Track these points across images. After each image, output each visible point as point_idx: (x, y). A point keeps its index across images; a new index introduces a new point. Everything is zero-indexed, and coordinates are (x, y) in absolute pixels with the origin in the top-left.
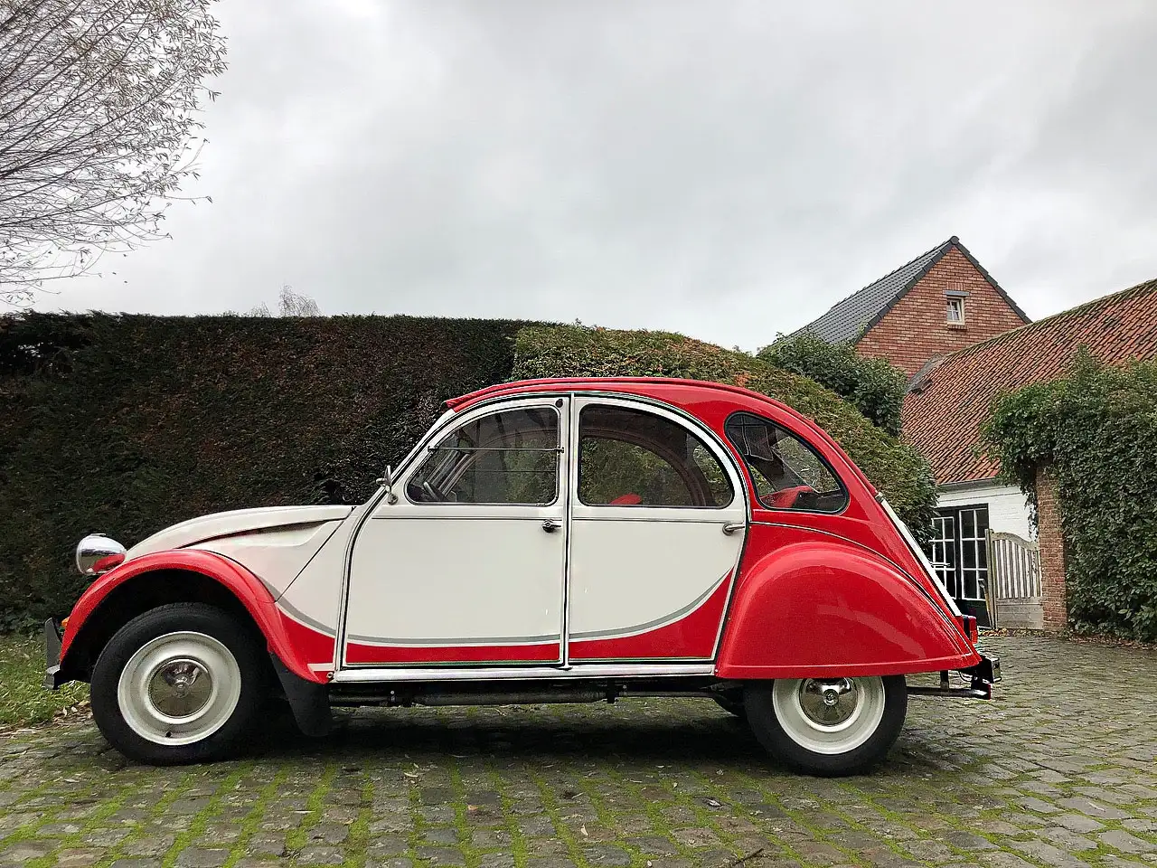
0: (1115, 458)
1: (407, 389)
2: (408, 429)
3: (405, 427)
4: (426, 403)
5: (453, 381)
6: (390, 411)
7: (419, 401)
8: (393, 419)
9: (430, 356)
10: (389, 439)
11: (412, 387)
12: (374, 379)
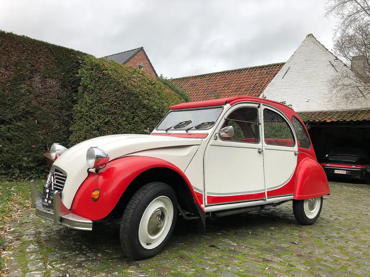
1: (28, 71)
2: (27, 89)
3: (26, 88)
4: (37, 79)
5: (49, 71)
6: (19, 79)
7: (33, 77)
8: (21, 83)
9: (39, 58)
10: (18, 92)
11: (30, 70)
12: (11, 63)
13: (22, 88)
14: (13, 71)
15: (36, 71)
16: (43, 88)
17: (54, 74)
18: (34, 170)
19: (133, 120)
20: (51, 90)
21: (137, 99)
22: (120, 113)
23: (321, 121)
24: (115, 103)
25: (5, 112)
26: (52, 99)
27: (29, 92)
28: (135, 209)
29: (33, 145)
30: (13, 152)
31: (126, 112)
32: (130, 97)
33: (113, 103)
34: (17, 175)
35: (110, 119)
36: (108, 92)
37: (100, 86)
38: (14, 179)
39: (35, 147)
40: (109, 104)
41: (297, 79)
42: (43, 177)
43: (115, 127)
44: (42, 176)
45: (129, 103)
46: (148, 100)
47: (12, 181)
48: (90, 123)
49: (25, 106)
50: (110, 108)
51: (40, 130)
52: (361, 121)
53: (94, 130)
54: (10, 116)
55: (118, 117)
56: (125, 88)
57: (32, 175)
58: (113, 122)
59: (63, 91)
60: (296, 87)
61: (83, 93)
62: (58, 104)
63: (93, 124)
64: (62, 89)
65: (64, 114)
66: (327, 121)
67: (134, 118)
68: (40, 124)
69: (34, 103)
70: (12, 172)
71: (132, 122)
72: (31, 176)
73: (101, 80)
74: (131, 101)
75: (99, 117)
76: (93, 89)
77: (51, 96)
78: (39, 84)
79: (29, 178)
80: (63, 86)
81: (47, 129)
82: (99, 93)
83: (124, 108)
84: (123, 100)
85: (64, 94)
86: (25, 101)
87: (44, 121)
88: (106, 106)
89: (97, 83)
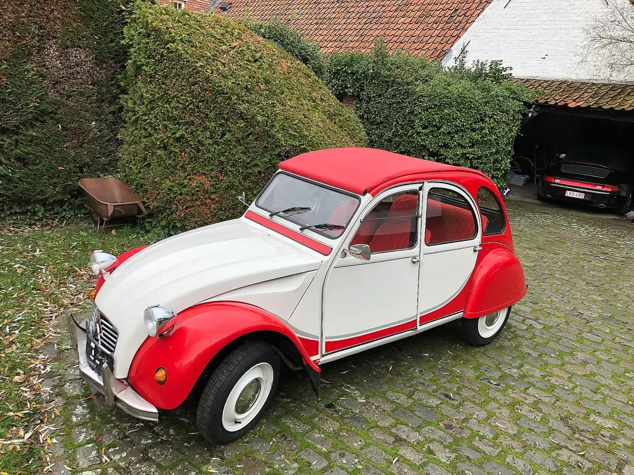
0: (395, 105)
1: (34, 37)
2: (37, 71)
3: (34, 68)
4: (52, 50)
5: (72, 34)
6: (22, 54)
7: (44, 48)
8: (25, 62)
9: (52, 11)
10: (23, 79)
11: (38, 36)
12: (4, 25)
13: (28, 71)
14: (9, 41)
15: (50, 36)
16: (65, 68)
17: (80, 39)
18: (67, 204)
19: (222, 137)
20: (78, 69)
21: (229, 103)
22: (201, 123)
23: (559, 104)
24: (191, 106)
25: (5, 116)
26: (83, 86)
27: (41, 76)
28: (216, 396)
29: (60, 166)
30: (29, 180)
31: (210, 122)
32: (216, 97)
33: (188, 106)
34: (40, 214)
35: (184, 133)
36: (178, 83)
37: (164, 72)
38: (36, 220)
39: (63, 169)
40: (180, 106)
41: (532, 12)
42: (83, 216)
43: (193, 148)
44: (80, 213)
45: (215, 107)
46: (248, 102)
47: (34, 224)
48: (150, 135)
49: (38, 103)
50: (183, 112)
51: (68, 141)
52: (628, 111)
53: (159, 148)
54: (15, 121)
55: (197, 130)
56: (207, 80)
57: (64, 212)
58: (189, 139)
59: (100, 69)
60: (528, 27)
61: (136, 76)
62: (94, 94)
63: (155, 138)
64: (98, 65)
65: (107, 111)
66: (570, 105)
67: (224, 134)
68: (66, 130)
69: (52, 95)
70: (32, 210)
71: (220, 141)
72: (63, 215)
73: (165, 60)
74: (218, 104)
75: (165, 126)
76: (152, 74)
77: (80, 80)
78: (57, 61)
79: (60, 218)
80: (99, 61)
81: (79, 137)
82: (163, 84)
83: (207, 115)
84: (204, 101)
85: (102, 75)
86: (37, 94)
87: (73, 126)
88: (176, 108)
89: (158, 65)
